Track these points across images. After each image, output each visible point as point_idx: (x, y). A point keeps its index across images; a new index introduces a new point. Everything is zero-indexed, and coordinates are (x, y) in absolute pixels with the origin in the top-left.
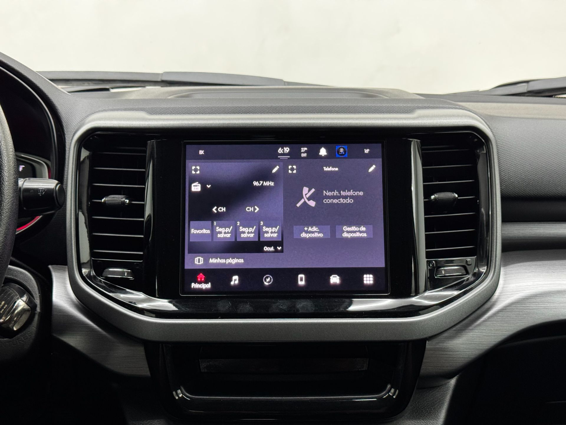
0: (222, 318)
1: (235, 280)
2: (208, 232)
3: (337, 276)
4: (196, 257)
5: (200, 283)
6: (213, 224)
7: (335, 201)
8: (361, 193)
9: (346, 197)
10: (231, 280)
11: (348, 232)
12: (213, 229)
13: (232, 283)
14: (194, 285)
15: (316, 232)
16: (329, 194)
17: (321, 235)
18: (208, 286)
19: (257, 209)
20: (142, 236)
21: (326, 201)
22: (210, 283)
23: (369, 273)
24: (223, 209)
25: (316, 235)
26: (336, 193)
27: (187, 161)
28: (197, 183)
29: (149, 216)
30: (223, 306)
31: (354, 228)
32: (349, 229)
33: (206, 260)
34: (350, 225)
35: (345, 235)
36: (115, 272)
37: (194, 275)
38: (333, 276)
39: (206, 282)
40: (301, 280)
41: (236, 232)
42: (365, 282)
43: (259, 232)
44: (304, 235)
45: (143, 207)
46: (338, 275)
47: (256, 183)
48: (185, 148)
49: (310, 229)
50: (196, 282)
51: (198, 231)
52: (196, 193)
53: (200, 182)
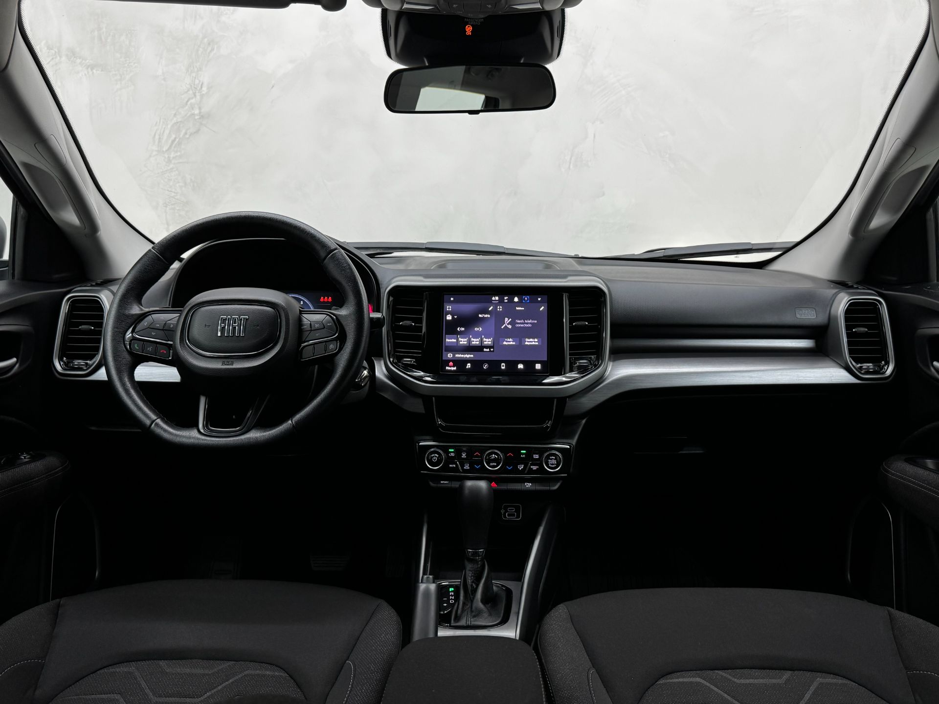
0: (462, 384)
1: (469, 365)
2: (455, 341)
3: (522, 364)
4: (449, 353)
5: (451, 367)
6: (457, 336)
7: (522, 325)
8: (536, 322)
9: (527, 323)
11: (528, 342)
12: (457, 339)
13: (467, 367)
14: (447, 368)
15: (511, 341)
16: (519, 321)
17: (514, 343)
18: (455, 368)
19: (481, 329)
20: (421, 343)
21: (518, 325)
23: (539, 363)
24: (463, 329)
25: (511, 343)
26: (522, 321)
27: (444, 303)
29: (425, 332)
30: (463, 378)
31: (531, 340)
32: (529, 340)
33: (454, 355)
34: (529, 338)
35: (527, 343)
36: (407, 360)
37: (447, 363)
39: (453, 366)
40: (503, 366)
41: (469, 341)
42: (536, 368)
43: (482, 341)
44: (505, 343)
45: (422, 327)
47: (480, 316)
48: (443, 297)
49: (508, 340)
50: (448, 366)
51: (450, 340)
52: (449, 320)
53: (451, 315)
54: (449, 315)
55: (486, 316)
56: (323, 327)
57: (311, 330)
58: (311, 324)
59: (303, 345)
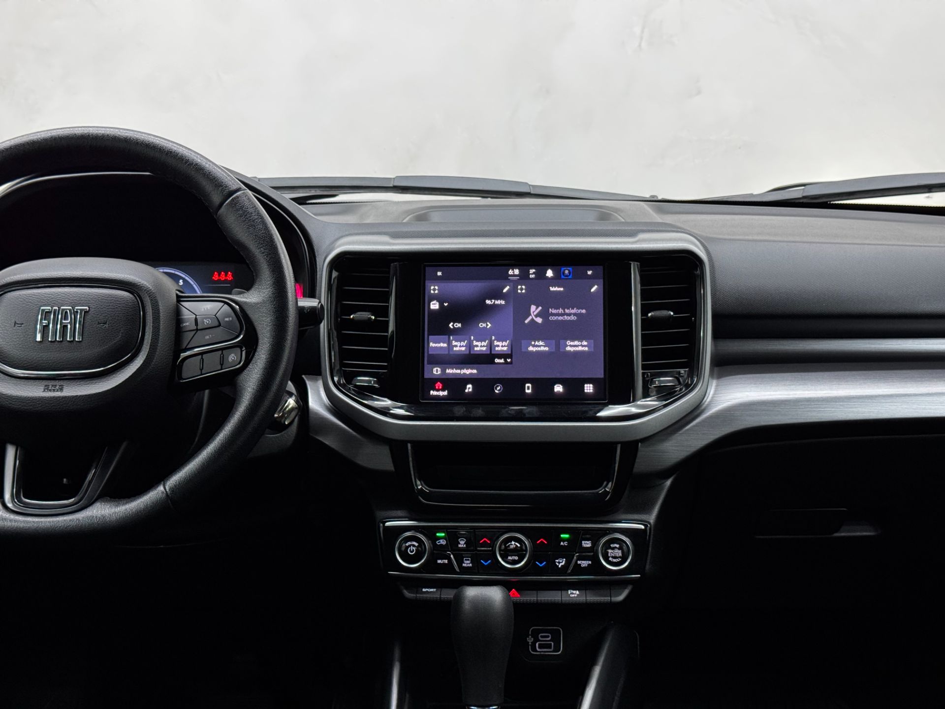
0: (458, 420)
1: (469, 388)
2: (445, 345)
3: (560, 385)
4: (435, 367)
5: (438, 390)
6: (449, 338)
7: (560, 318)
8: (584, 311)
9: (569, 315)
10: (466, 388)
11: (571, 346)
12: (449, 343)
13: (466, 391)
14: (432, 393)
15: (542, 346)
16: (554, 311)
17: (547, 349)
18: (446, 393)
19: (490, 325)
20: (386, 349)
21: (552, 318)
22: (446, 391)
23: (590, 383)
24: (459, 325)
25: (542, 348)
26: (561, 311)
27: (426, 281)
28: (436, 301)
29: (393, 332)
30: (459, 410)
31: (576, 343)
32: (572, 343)
33: (443, 371)
34: (573, 340)
35: (568, 349)
36: (363, 380)
37: (432, 383)
38: (557, 385)
39: (443, 390)
40: (528, 388)
41: (470, 346)
42: (586, 391)
43: (491, 346)
44: (531, 349)
45: (387, 322)
46: (562, 385)
47: (488, 302)
48: (425, 270)
49: (537, 343)
50: (434, 389)
51: (436, 345)
52: (434, 311)
53: (438, 301)
54: (434, 302)
55: (498, 302)
56: (217, 324)
57: (197, 330)
58: (196, 320)
59: (183, 355)
